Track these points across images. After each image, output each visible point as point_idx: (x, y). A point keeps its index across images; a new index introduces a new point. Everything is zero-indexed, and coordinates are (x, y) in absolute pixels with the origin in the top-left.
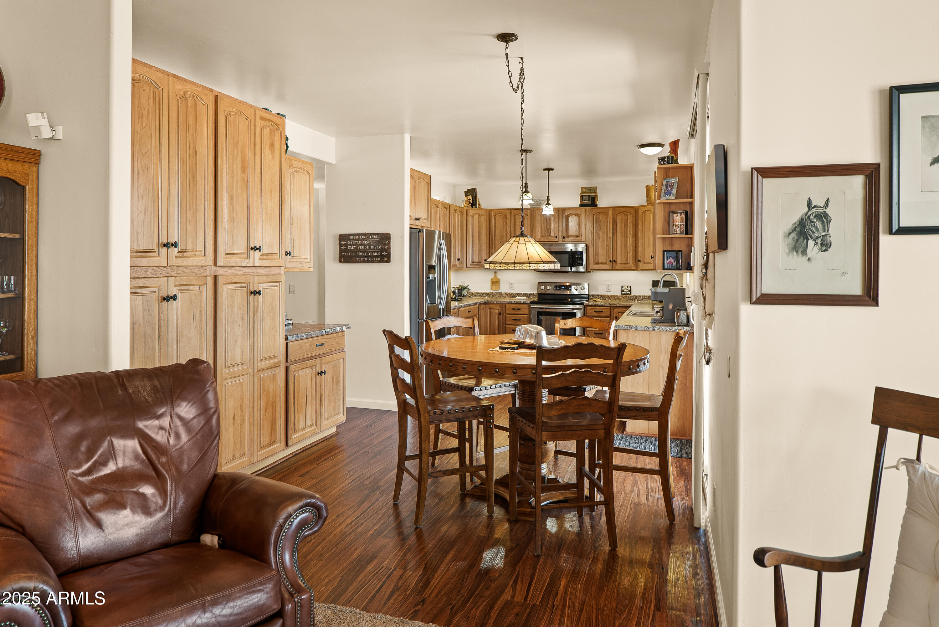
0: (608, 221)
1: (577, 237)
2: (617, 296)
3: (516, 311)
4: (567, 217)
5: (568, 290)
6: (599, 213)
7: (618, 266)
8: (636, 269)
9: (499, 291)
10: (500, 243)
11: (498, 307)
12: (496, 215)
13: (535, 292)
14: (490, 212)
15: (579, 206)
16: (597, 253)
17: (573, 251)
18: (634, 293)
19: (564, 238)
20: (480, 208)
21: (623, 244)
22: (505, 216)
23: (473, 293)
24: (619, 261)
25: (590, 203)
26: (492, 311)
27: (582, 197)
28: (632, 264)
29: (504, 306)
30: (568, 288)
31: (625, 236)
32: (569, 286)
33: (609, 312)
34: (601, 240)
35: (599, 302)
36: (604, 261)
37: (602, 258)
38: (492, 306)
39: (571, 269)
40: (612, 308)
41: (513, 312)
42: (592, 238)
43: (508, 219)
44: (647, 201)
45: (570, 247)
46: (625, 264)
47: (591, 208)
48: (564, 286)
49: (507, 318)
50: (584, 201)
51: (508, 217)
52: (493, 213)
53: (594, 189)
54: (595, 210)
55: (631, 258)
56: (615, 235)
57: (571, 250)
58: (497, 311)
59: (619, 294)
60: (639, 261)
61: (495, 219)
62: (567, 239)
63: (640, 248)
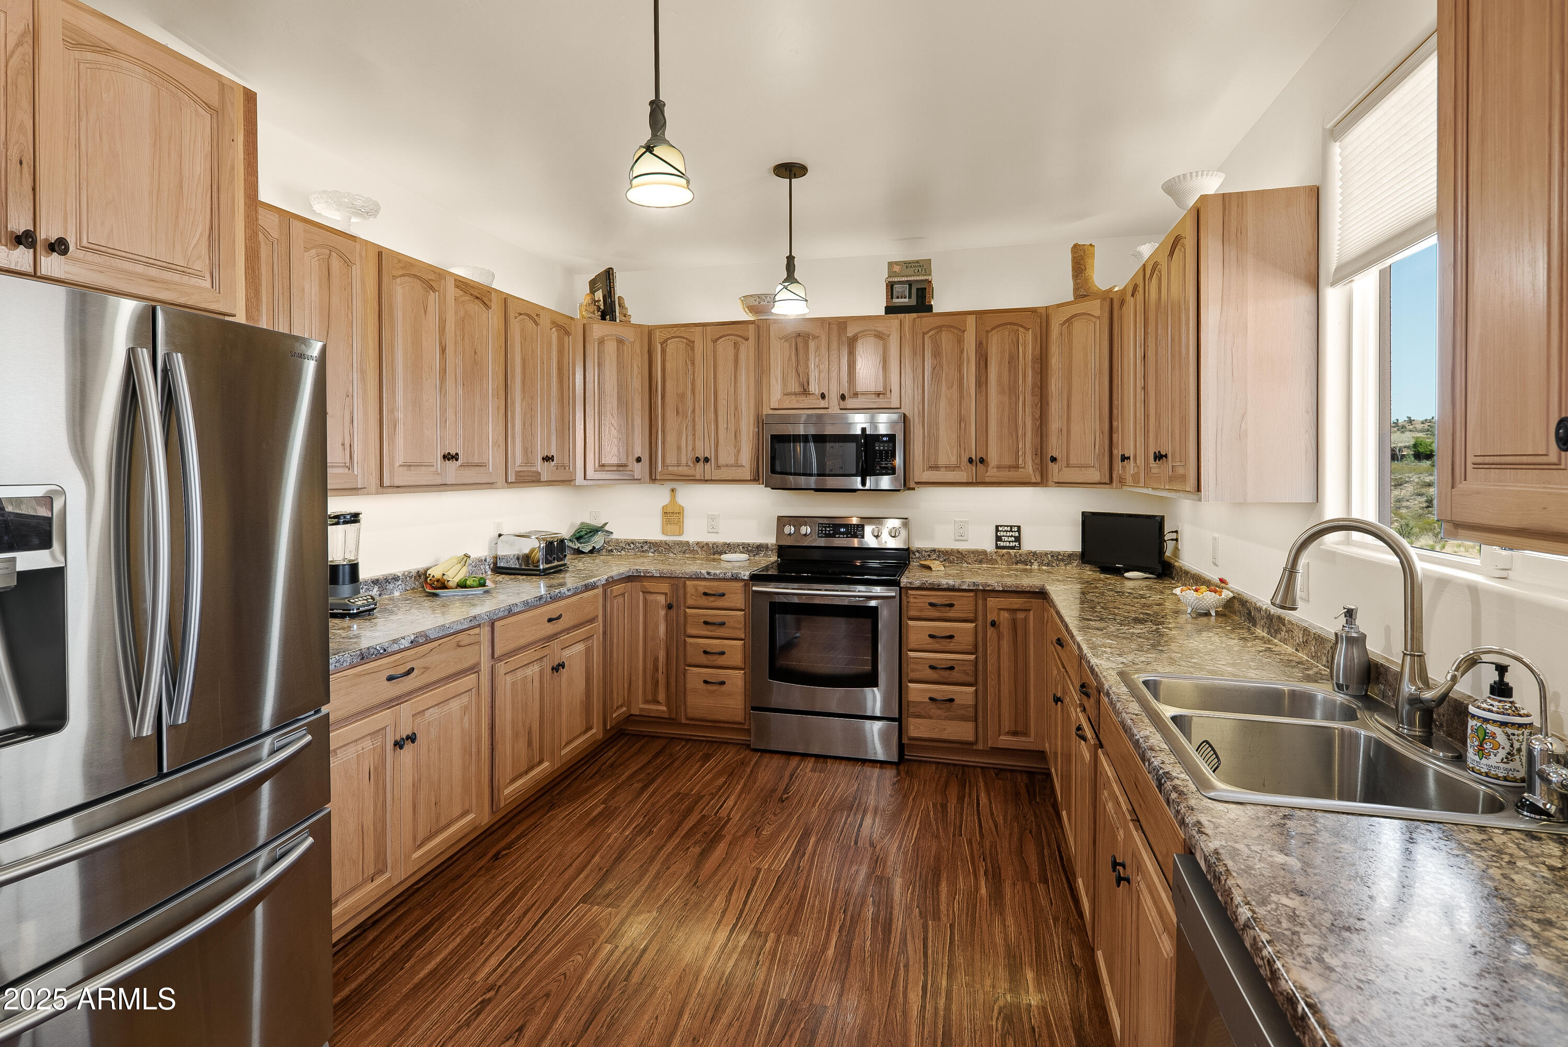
0: (962, 352)
1: (879, 395)
2: (984, 552)
3: (712, 599)
4: (852, 343)
5: (855, 536)
6: (940, 328)
7: (992, 473)
8: (1043, 481)
9: (683, 538)
10: (678, 413)
11: (665, 587)
12: (666, 341)
13: (771, 540)
14: (649, 333)
15: (883, 313)
16: (932, 441)
17: (868, 432)
18: (1029, 544)
19: (843, 397)
20: (626, 321)
21: (1006, 413)
22: (690, 344)
23: (618, 542)
24: (993, 458)
25: (913, 302)
26: (650, 597)
27: (891, 286)
28: (1029, 468)
29: (681, 585)
30: (856, 531)
31: (1012, 391)
32: (858, 525)
33: (973, 608)
34: (943, 404)
35: (940, 574)
36: (953, 460)
37: (947, 453)
38: (649, 585)
39: (864, 483)
40: (980, 595)
41: (704, 601)
42: (918, 398)
43: (696, 350)
44: (1076, 290)
45: (859, 422)
46: (1010, 467)
47: (915, 315)
48: (846, 526)
49: (689, 620)
50: (895, 300)
51: (696, 344)
52: (658, 337)
53: (923, 266)
54: (924, 320)
55: (1029, 452)
56: (984, 387)
57: (864, 430)
58: (661, 599)
59: (988, 545)
60: (1053, 459)
61: (663, 351)
62: (850, 403)
63: (1055, 424)
